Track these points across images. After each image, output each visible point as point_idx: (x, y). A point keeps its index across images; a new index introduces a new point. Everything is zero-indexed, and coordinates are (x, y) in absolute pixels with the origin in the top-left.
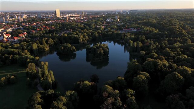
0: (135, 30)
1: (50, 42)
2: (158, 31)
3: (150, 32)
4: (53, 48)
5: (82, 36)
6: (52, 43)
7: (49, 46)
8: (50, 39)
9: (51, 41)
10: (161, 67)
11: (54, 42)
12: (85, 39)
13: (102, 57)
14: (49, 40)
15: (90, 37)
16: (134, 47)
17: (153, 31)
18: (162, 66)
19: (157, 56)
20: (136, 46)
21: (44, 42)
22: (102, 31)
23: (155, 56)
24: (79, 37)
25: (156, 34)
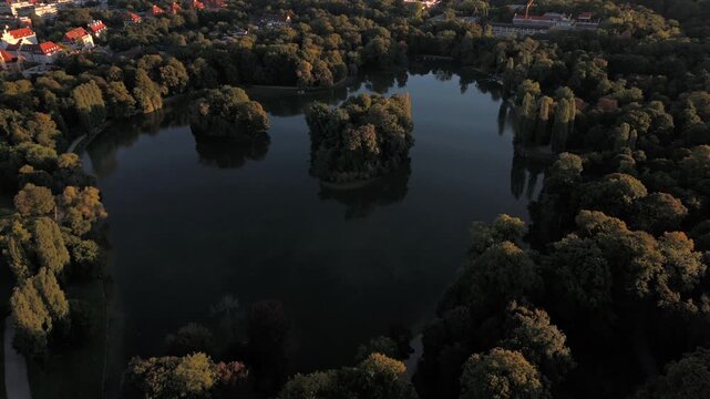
0: (565, 23)
1: (170, 74)
2: (677, 31)
3: (639, 34)
4: (178, 105)
5: (315, 51)
6: (180, 79)
7: (165, 90)
8: (173, 60)
9: (178, 71)
10: (653, 283)
11: (189, 72)
12: (324, 64)
13: (370, 167)
14: (164, 64)
15: (351, 53)
16: (538, 119)
17: (651, 31)
18: (662, 279)
19: (644, 193)
20: (545, 117)
21: (143, 76)
22: (416, 24)
23: (632, 195)
24: (301, 56)
25: (662, 50)
